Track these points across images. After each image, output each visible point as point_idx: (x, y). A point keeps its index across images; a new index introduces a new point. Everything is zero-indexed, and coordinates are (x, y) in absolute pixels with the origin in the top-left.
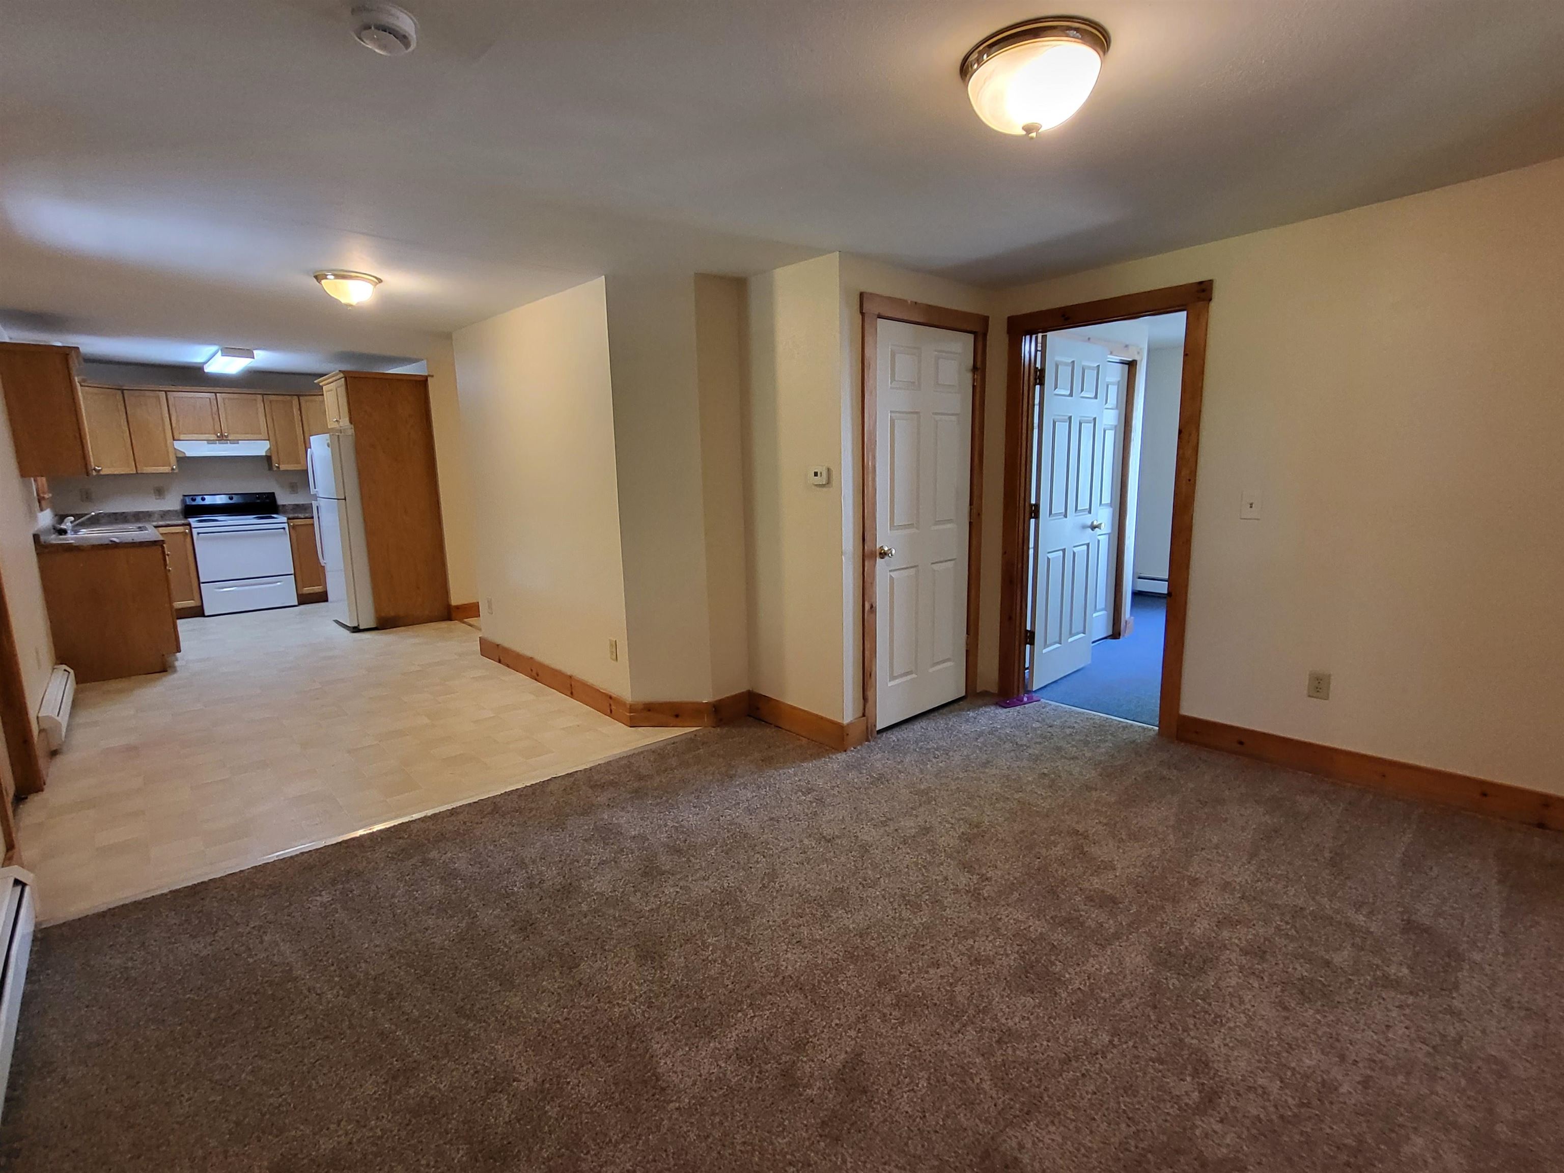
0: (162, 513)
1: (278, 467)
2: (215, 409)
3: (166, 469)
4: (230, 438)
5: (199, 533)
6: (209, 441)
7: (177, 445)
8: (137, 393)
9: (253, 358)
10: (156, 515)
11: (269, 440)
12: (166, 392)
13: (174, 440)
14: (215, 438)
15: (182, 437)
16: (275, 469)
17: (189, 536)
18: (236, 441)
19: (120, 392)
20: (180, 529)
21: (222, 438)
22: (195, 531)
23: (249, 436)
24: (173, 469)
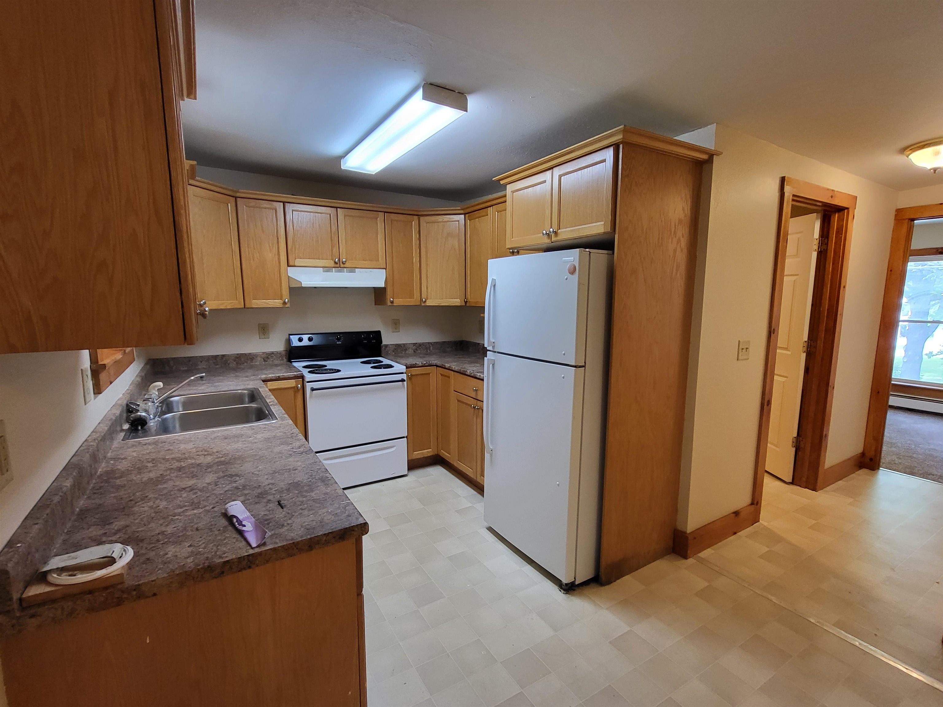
0: (265, 355)
1: (392, 302)
2: (334, 228)
3: (277, 303)
4: (347, 265)
5: (313, 389)
6: (327, 269)
7: (292, 272)
8: (253, 203)
9: (467, 111)
10: (259, 359)
11: (386, 269)
12: (284, 203)
13: (288, 266)
14: (332, 264)
15: (298, 262)
16: (389, 304)
17: (301, 392)
18: (352, 269)
19: (234, 198)
20: (291, 383)
21: (339, 265)
22: (308, 386)
23: (367, 263)
24: (285, 303)
